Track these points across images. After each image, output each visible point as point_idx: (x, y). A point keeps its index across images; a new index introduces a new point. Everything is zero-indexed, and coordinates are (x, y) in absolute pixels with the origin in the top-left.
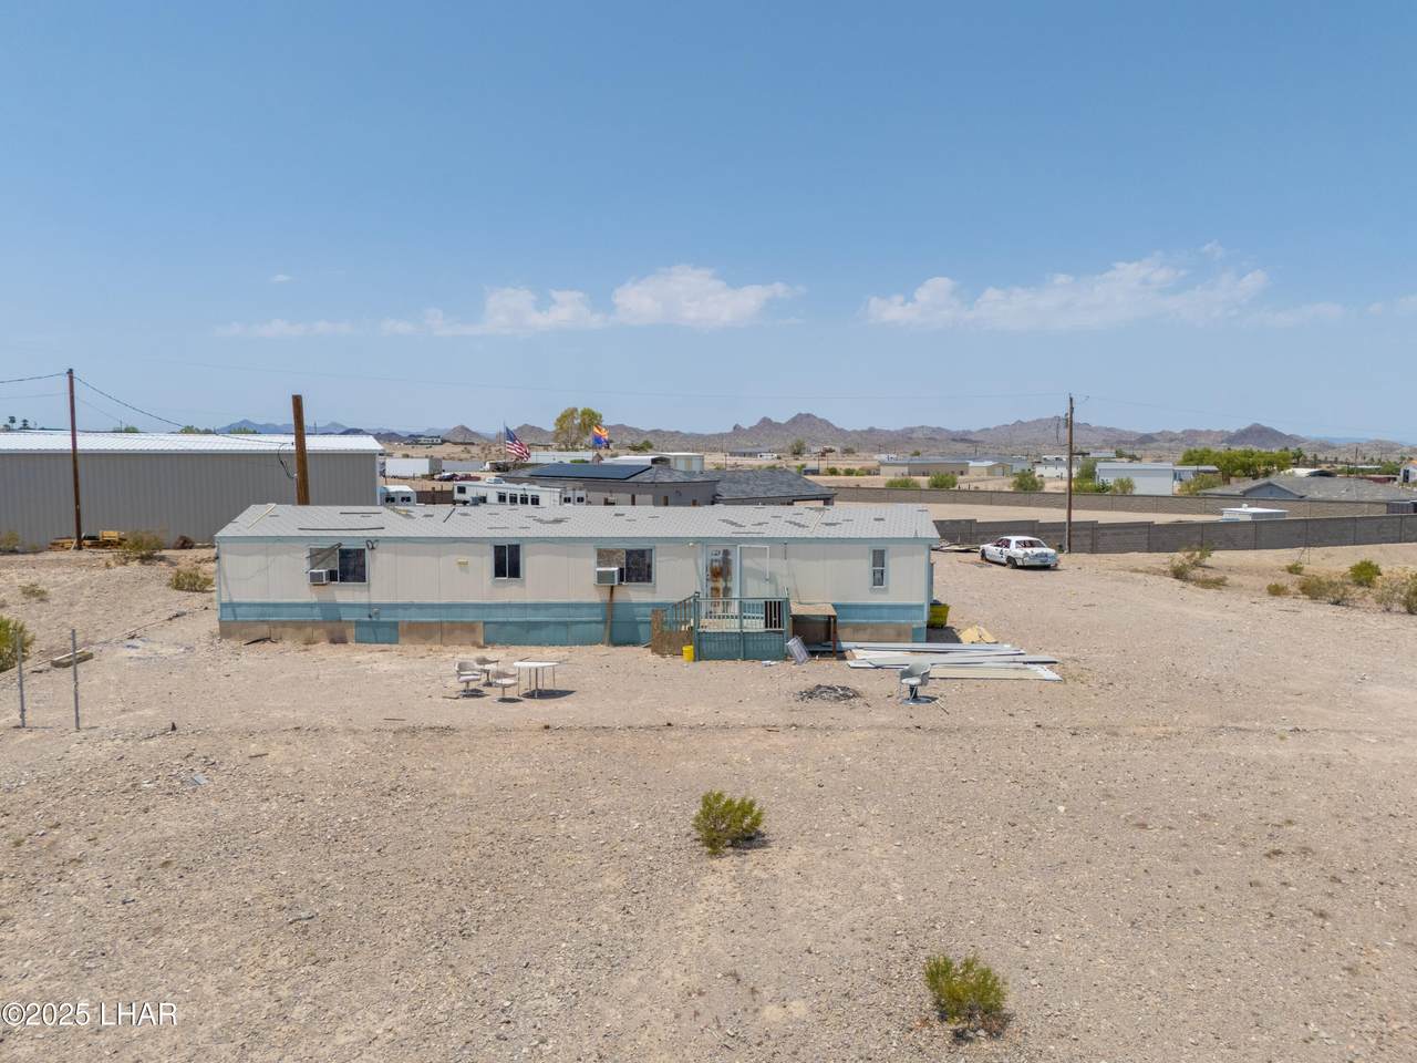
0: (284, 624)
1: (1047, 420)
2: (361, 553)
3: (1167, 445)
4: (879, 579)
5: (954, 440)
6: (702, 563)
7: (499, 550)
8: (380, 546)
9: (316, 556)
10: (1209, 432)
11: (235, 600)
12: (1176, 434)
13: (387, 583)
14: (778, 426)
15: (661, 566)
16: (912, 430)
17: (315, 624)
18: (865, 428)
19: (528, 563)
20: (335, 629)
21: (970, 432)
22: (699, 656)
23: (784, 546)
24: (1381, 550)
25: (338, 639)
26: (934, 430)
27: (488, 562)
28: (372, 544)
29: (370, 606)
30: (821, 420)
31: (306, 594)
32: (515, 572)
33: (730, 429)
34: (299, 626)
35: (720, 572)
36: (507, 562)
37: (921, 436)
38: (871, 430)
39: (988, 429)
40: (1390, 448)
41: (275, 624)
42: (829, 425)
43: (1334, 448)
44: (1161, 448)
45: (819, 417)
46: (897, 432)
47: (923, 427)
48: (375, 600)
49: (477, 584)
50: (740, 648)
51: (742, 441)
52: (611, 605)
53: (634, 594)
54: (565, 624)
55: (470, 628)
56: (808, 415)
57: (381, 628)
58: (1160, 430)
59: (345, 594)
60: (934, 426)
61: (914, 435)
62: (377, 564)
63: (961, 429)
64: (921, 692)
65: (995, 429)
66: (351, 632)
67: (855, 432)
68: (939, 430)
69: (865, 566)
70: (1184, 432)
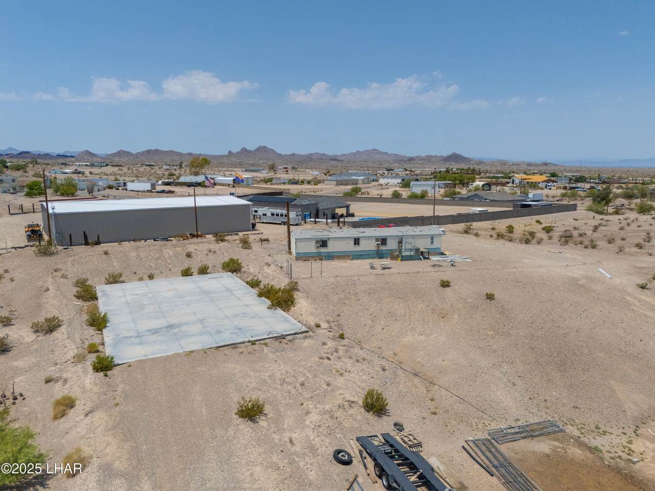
0: (310, 257)
1: (370, 150)
2: (326, 241)
3: (419, 162)
4: (432, 242)
5: (331, 160)
6: (397, 241)
7: (355, 240)
8: (330, 239)
9: (317, 242)
10: (436, 156)
11: (299, 252)
12: (423, 157)
13: (332, 247)
14: (249, 152)
15: (389, 241)
16: (312, 155)
17: (316, 257)
18: (291, 154)
19: (361, 242)
20: (320, 257)
21: (337, 156)
22: (402, 260)
23: (413, 237)
24: (513, 220)
25: (321, 260)
26: (321, 155)
27: (353, 242)
28: (329, 239)
29: (328, 252)
30: (270, 149)
31: (314, 250)
32: (358, 244)
33: (227, 153)
34: (313, 257)
35: (400, 242)
36: (357, 241)
37: (316, 157)
38: (293, 155)
39: (345, 155)
40: (504, 163)
41: (307, 257)
42: (274, 152)
43: (484, 163)
44: (417, 164)
45: (269, 148)
46: (305, 155)
47: (316, 153)
48: (329, 251)
49: (350, 247)
50: (410, 258)
51: (234, 159)
52: (378, 250)
53: (383, 248)
54: (369, 255)
55: (349, 256)
56: (264, 147)
57: (330, 257)
58: (416, 156)
59: (323, 250)
60: (322, 153)
61: (313, 157)
62: (330, 244)
63: (333, 154)
64: (454, 265)
65: (348, 154)
66: (324, 258)
67: (286, 155)
68: (324, 155)
69: (430, 240)
70: (426, 156)
